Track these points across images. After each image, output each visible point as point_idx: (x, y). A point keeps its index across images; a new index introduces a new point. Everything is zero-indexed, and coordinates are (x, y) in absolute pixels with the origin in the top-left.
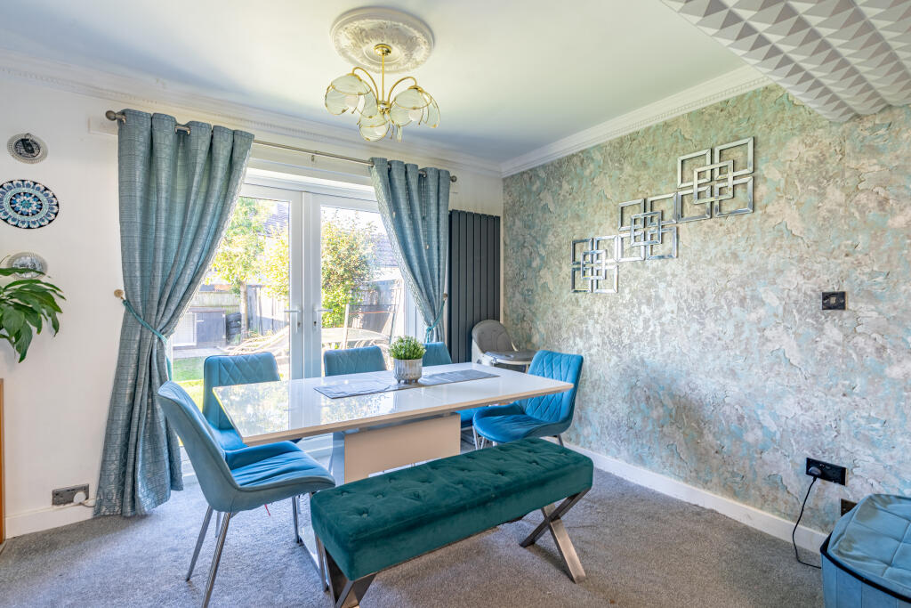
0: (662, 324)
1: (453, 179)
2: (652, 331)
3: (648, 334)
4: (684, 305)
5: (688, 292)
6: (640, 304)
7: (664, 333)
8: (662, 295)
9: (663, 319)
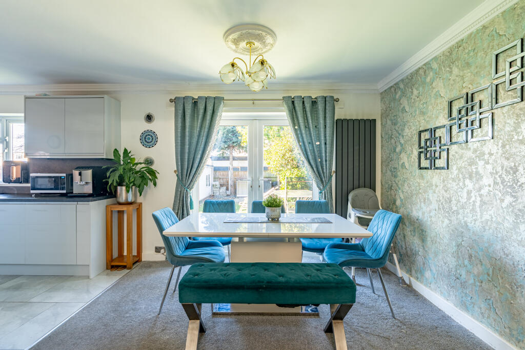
0: (481, 196)
1: (337, 100)
2: (474, 202)
3: (470, 203)
4: (499, 180)
5: (502, 168)
6: (464, 178)
7: (483, 203)
8: (481, 170)
9: (482, 192)
